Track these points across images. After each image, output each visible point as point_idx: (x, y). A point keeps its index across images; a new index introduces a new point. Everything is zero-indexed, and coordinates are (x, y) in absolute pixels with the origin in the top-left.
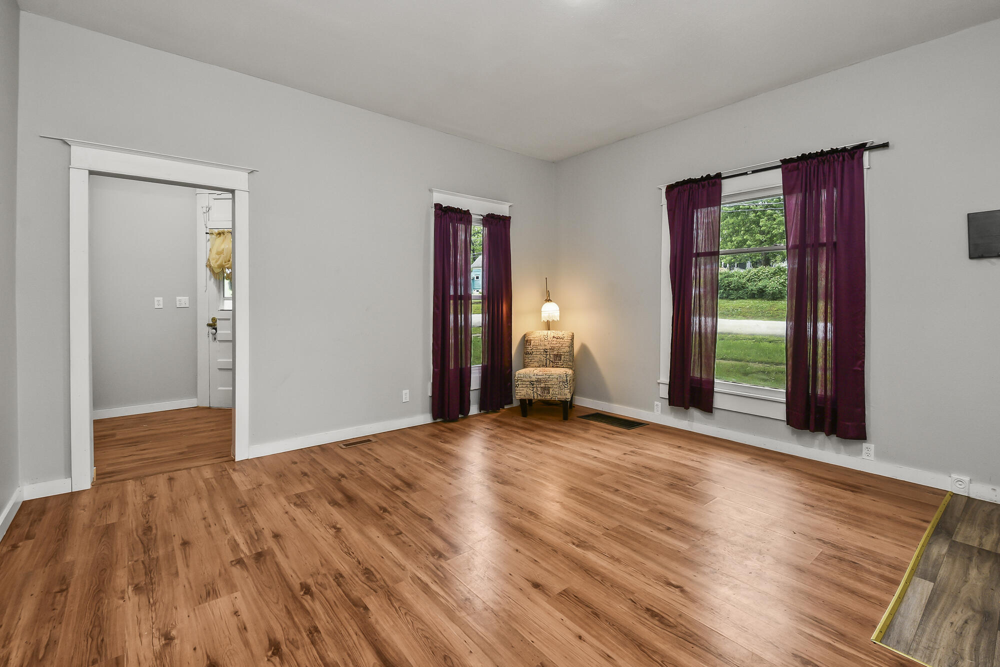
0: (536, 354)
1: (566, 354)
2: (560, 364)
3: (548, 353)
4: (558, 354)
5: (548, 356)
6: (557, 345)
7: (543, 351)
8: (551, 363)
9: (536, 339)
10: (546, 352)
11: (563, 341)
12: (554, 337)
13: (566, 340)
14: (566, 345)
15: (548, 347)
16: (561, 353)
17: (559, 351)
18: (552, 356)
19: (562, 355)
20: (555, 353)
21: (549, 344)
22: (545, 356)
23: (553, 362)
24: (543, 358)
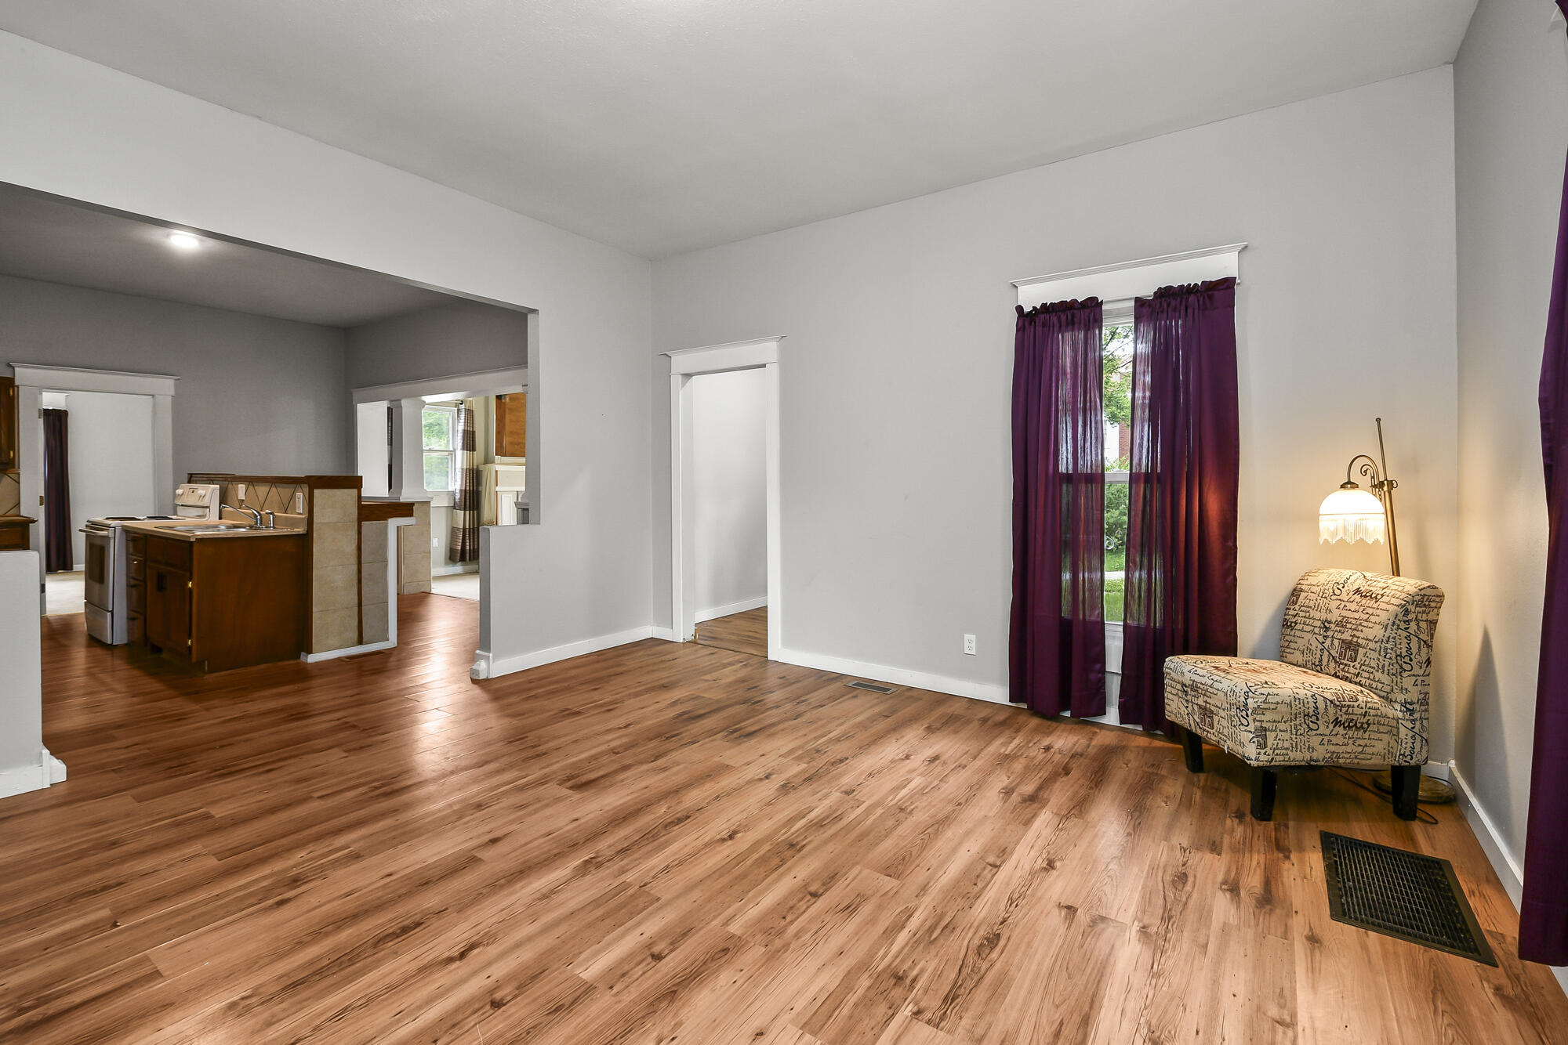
0: (1302, 630)
1: (1372, 645)
2: (1352, 670)
3: (1330, 633)
4: (1350, 642)
5: (1329, 640)
6: (1357, 615)
7: (1318, 624)
8: (1332, 664)
9: (1314, 589)
10: (1327, 629)
11: (1375, 605)
12: (1358, 591)
13: (1383, 606)
14: (1377, 619)
15: (1335, 616)
16: (1360, 641)
17: (1357, 634)
18: (1336, 642)
19: (1359, 645)
20: (1347, 636)
21: (1338, 608)
22: (1321, 639)
23: (1336, 662)
24: (1315, 643)
